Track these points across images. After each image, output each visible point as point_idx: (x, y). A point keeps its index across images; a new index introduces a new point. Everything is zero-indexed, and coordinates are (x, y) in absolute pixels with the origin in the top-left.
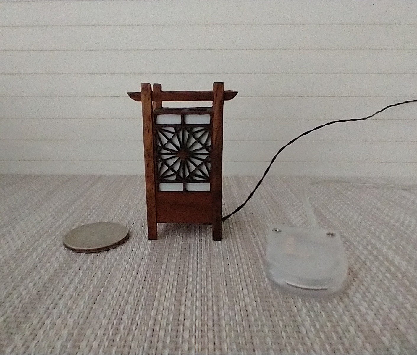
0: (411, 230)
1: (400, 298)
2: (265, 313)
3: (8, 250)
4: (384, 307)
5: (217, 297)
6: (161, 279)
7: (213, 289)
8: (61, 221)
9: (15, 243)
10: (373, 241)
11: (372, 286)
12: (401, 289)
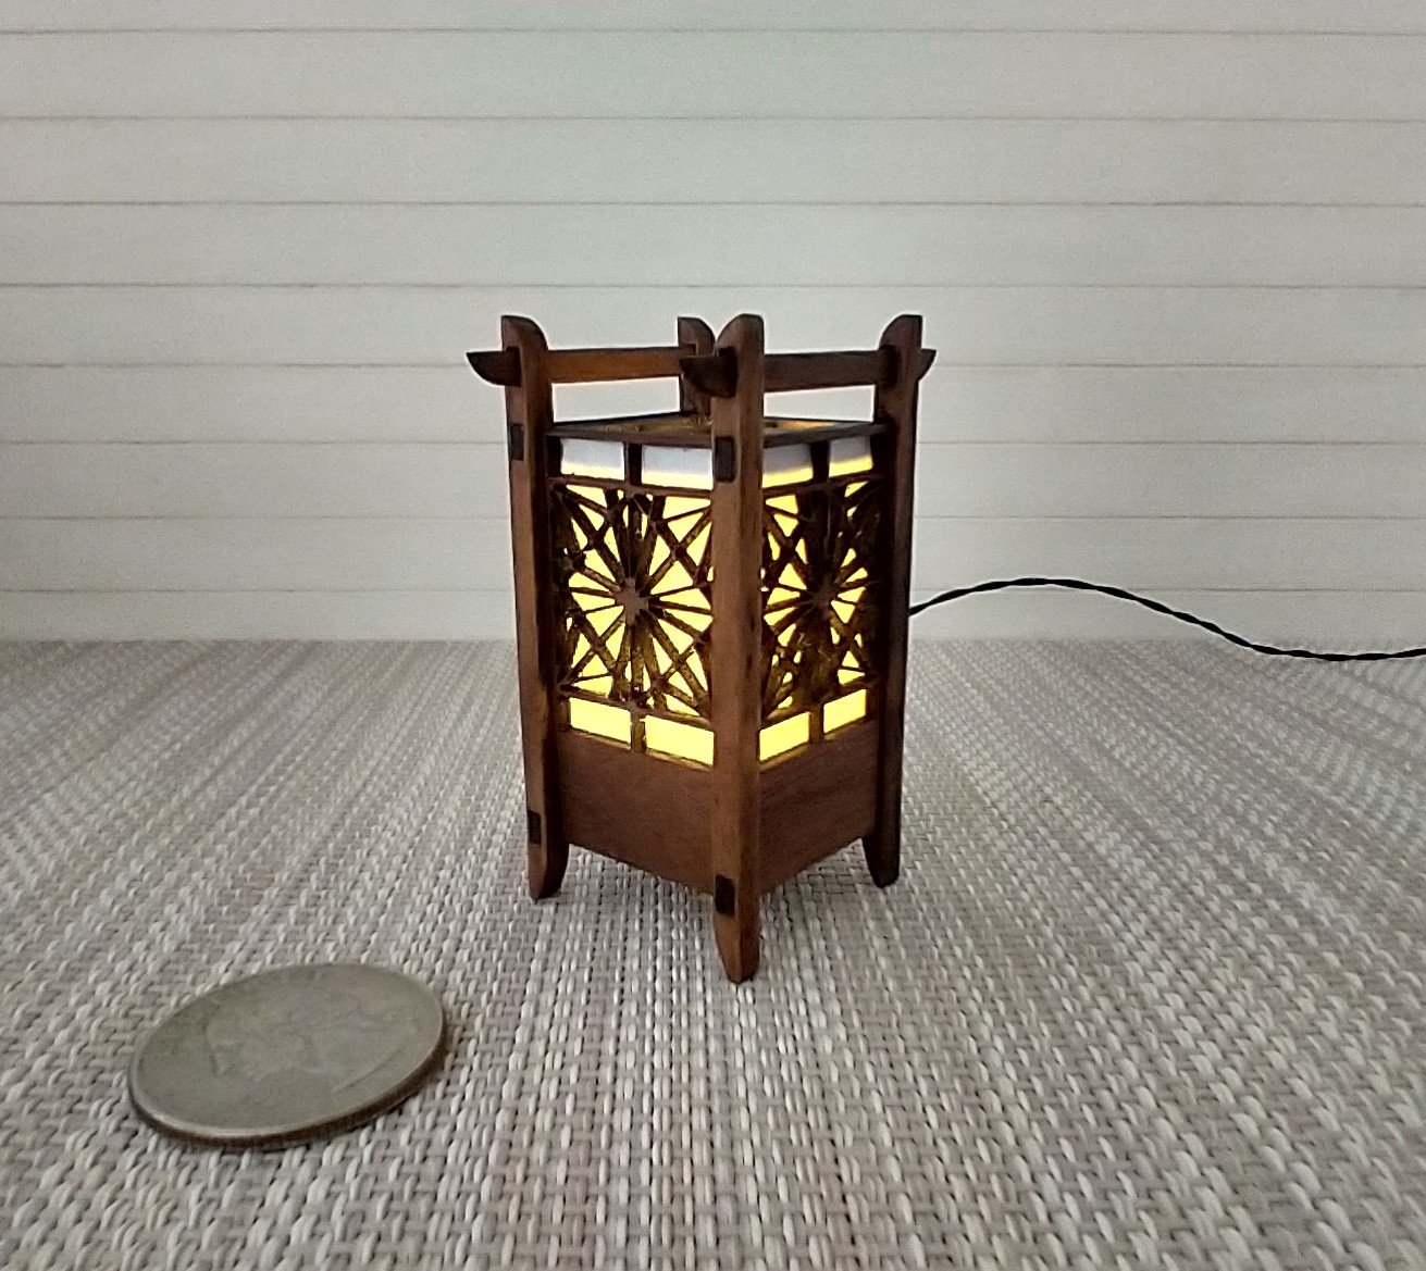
0: (1381, 817)
1: (1307, 1005)
2: (873, 1057)
3: (11, 885)
4: (1252, 1030)
5: (720, 1014)
6: (535, 966)
7: (710, 1015)
8: (186, 791)
9: (32, 861)
10: (1238, 840)
11: (1219, 972)
12: (1311, 978)
